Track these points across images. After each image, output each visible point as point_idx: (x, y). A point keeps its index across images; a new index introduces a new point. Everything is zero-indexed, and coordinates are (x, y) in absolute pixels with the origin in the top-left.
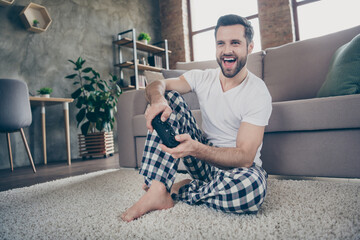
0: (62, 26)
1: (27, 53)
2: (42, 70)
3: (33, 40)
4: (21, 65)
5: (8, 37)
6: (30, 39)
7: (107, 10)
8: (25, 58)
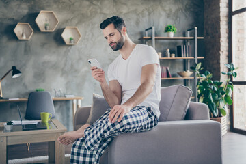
0: (93, 35)
1: (66, 61)
2: (76, 71)
3: (71, 51)
4: (62, 70)
5: (54, 52)
6: (69, 51)
7: (136, 10)
8: (65, 65)
